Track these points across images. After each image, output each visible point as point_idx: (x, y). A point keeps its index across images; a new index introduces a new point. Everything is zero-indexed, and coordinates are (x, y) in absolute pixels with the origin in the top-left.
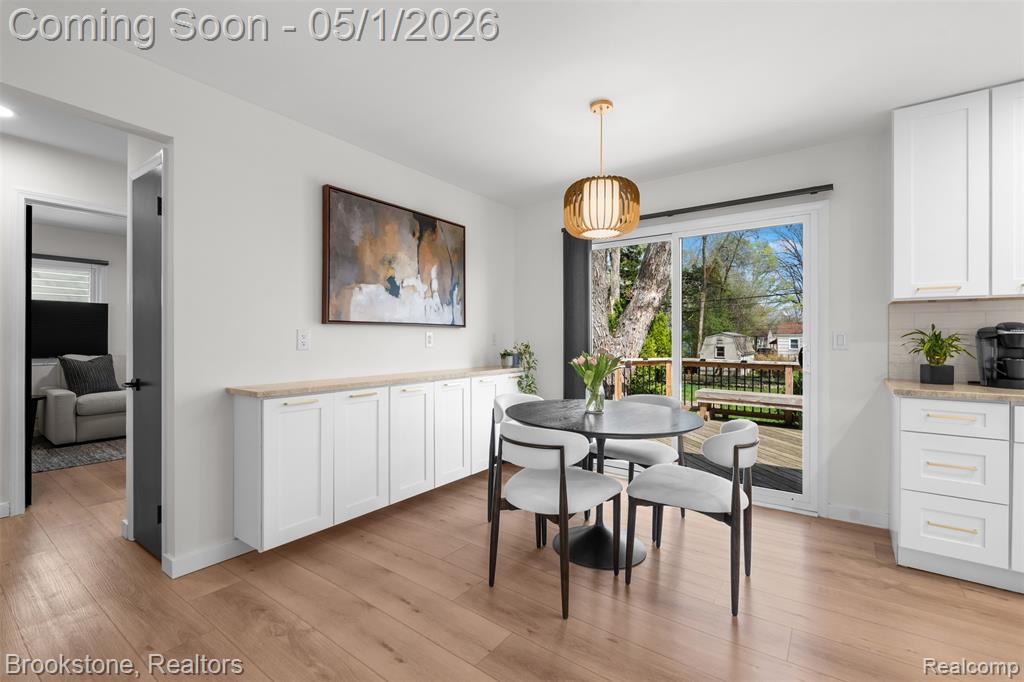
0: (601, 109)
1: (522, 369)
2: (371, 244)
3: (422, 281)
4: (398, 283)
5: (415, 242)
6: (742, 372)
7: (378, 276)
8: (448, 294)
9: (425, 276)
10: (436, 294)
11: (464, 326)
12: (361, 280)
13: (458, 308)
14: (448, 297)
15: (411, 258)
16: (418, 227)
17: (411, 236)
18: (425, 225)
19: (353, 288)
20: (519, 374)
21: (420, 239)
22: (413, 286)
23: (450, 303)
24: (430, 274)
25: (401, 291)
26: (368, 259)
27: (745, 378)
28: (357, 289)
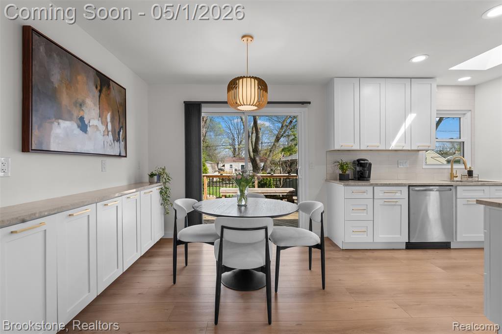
0: (247, 40)
1: (162, 183)
2: (67, 88)
3: (102, 123)
4: (86, 123)
5: (97, 93)
6: (215, 180)
7: (72, 115)
8: (117, 134)
9: (104, 119)
10: (110, 133)
11: (126, 156)
12: (59, 117)
13: (123, 143)
14: (117, 136)
15: (95, 104)
16: (99, 83)
17: (94, 88)
18: (104, 82)
19: (53, 123)
20: (160, 187)
21: (100, 91)
22: (96, 126)
23: (118, 140)
24: (106, 118)
25: (89, 129)
26: (65, 100)
27: (216, 182)
28: (56, 124)
